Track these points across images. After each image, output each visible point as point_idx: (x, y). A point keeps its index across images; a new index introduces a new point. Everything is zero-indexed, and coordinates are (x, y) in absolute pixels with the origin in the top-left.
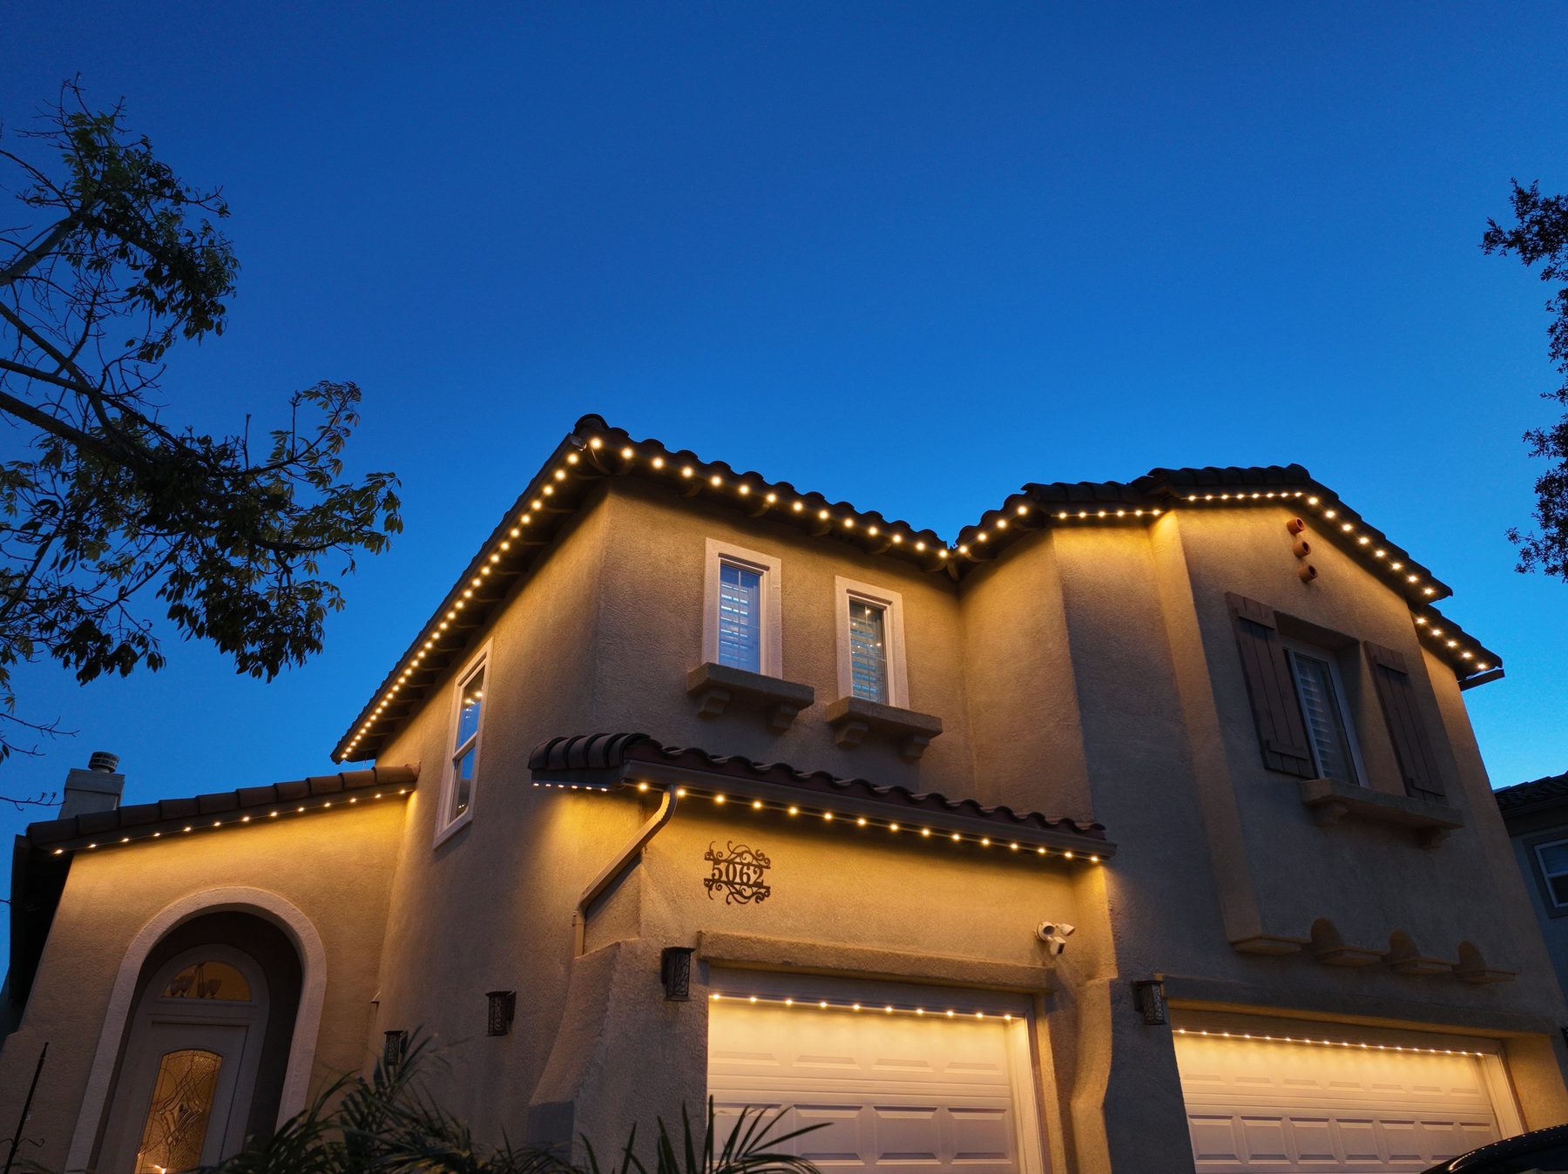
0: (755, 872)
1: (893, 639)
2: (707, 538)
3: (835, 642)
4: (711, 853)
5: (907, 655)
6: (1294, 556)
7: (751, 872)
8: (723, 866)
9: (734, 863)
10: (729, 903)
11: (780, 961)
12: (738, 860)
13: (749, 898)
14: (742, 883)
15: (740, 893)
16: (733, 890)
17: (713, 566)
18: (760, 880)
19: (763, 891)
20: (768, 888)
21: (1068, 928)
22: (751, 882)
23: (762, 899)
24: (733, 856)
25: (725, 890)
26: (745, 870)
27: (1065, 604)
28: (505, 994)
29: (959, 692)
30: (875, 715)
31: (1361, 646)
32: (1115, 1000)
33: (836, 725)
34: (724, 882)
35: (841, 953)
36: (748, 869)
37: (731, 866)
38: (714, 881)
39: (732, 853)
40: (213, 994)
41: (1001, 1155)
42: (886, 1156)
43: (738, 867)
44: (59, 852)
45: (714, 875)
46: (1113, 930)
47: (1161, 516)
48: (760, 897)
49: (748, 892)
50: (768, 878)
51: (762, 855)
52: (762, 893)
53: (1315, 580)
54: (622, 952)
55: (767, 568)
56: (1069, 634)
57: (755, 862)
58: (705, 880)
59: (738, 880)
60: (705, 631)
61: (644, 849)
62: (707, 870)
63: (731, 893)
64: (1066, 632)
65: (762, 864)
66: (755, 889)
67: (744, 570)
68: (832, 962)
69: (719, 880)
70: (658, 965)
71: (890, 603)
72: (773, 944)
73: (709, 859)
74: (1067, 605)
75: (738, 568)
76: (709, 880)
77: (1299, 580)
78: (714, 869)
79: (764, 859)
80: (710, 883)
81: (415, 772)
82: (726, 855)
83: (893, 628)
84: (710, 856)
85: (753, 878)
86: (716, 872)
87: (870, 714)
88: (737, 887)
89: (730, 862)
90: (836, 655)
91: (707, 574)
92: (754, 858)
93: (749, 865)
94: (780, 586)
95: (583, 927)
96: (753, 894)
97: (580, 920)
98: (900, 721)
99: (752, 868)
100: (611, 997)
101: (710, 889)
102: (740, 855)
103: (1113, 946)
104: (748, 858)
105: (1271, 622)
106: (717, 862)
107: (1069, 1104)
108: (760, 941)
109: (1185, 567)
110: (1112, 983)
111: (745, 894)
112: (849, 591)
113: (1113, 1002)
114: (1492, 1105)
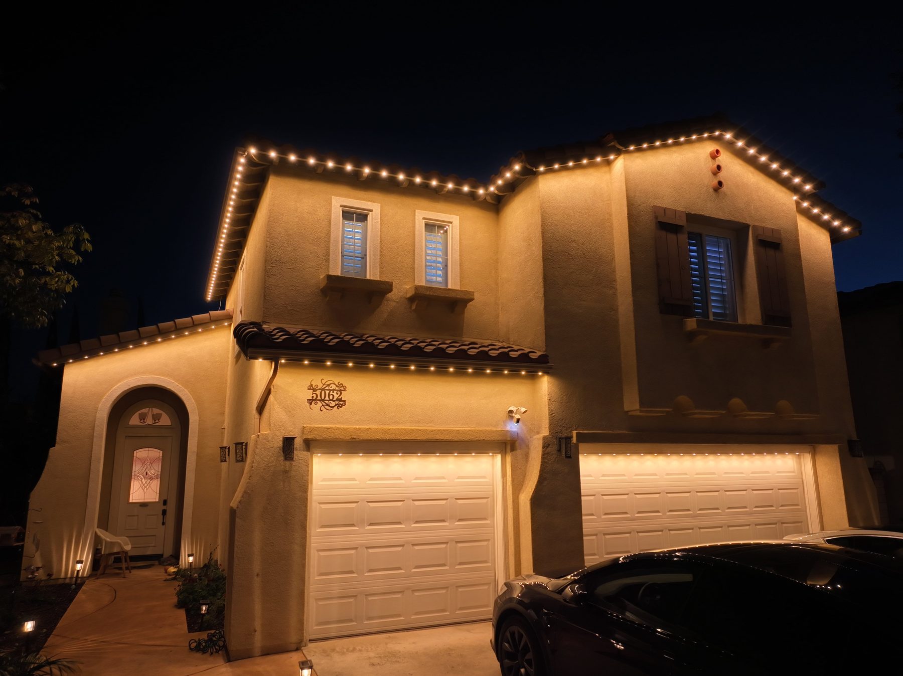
0: (337, 394)
1: (452, 244)
2: (333, 197)
3: (414, 250)
4: (312, 385)
5: (460, 253)
6: (711, 173)
7: (335, 394)
8: (318, 392)
9: (324, 390)
10: (321, 411)
11: (350, 438)
12: (327, 388)
13: (333, 407)
14: (330, 400)
15: (328, 405)
16: (324, 404)
17: (337, 213)
18: (340, 398)
19: (342, 403)
20: (345, 401)
21: (523, 410)
22: (335, 399)
23: (341, 407)
24: (325, 386)
25: (320, 404)
26: (331, 393)
27: (542, 224)
28: (242, 444)
29: (493, 272)
30: (431, 294)
31: (750, 228)
32: (546, 446)
33: (411, 299)
34: (319, 400)
35: (386, 431)
36: (333, 392)
37: (323, 392)
38: (313, 400)
39: (324, 385)
40: (159, 420)
41: (485, 519)
42: (417, 522)
43: (327, 392)
44: (55, 365)
45: (313, 397)
46: (549, 410)
47: (616, 159)
48: (339, 406)
49: (333, 404)
50: (344, 396)
51: (342, 384)
52: (341, 403)
53: (724, 189)
54: (261, 439)
55: (371, 211)
56: (543, 242)
57: (337, 389)
58: (308, 400)
59: (327, 398)
60: (331, 253)
61: (272, 387)
62: (309, 395)
63: (323, 405)
64: (541, 241)
65: (342, 389)
66: (337, 402)
67: (357, 214)
68: (380, 436)
69: (316, 400)
70: (281, 444)
71: (451, 223)
72: (346, 429)
73: (310, 389)
74: (543, 225)
75: (352, 213)
76: (310, 400)
77: (711, 190)
78: (313, 394)
79: (343, 386)
80: (310, 401)
81: (231, 313)
82: (320, 386)
83: (452, 238)
84: (311, 387)
85: (336, 396)
86: (315, 395)
87: (428, 293)
88: (327, 402)
89: (322, 390)
90: (414, 258)
91: (332, 219)
92: (337, 386)
93: (333, 390)
94: (379, 220)
95: (259, 419)
96: (336, 405)
97: (257, 416)
98: (447, 296)
99: (335, 392)
100: (254, 461)
101: (311, 404)
102: (328, 385)
103: (548, 418)
104: (334, 387)
105: (682, 222)
106: (314, 390)
107: (518, 496)
108: (338, 429)
109: (625, 192)
110: (544, 438)
111: (331, 405)
112: (424, 218)
113: (543, 447)
114: (802, 479)
